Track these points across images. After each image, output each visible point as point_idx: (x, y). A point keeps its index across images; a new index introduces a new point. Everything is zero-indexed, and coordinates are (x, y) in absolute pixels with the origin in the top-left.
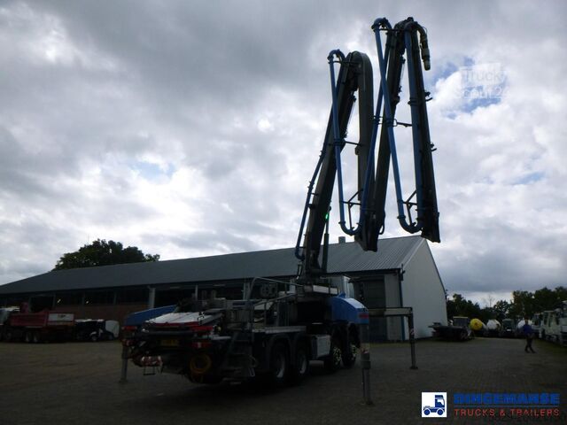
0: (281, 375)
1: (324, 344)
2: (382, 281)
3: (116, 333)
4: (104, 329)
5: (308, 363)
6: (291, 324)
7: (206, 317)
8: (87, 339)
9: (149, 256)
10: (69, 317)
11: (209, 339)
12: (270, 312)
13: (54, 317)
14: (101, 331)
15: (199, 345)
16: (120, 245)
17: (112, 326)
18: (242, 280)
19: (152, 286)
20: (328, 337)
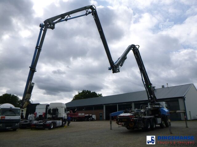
0: (149, 127)
1: (159, 120)
2: (178, 101)
3: (95, 118)
4: (92, 117)
5: (155, 126)
6: (150, 115)
7: (132, 114)
8: (88, 120)
9: (99, 94)
10: (83, 114)
11: (133, 119)
12: (145, 112)
13: (80, 114)
14: (91, 118)
15: (132, 120)
16: (90, 91)
17: (94, 117)
18: (131, 102)
19: (104, 104)
20: (160, 119)
